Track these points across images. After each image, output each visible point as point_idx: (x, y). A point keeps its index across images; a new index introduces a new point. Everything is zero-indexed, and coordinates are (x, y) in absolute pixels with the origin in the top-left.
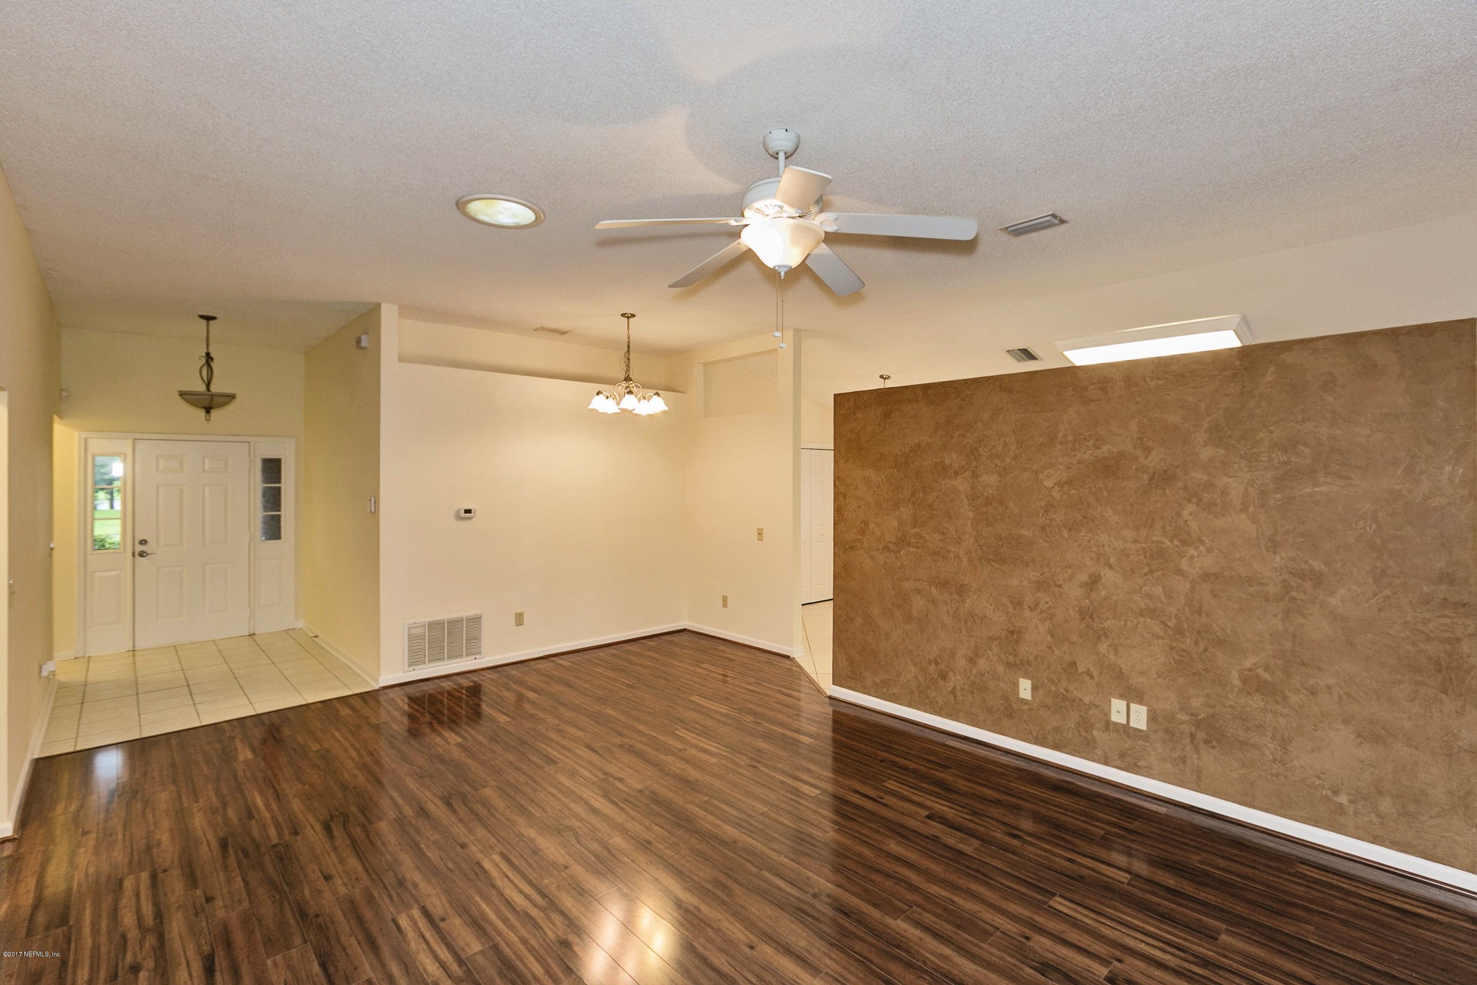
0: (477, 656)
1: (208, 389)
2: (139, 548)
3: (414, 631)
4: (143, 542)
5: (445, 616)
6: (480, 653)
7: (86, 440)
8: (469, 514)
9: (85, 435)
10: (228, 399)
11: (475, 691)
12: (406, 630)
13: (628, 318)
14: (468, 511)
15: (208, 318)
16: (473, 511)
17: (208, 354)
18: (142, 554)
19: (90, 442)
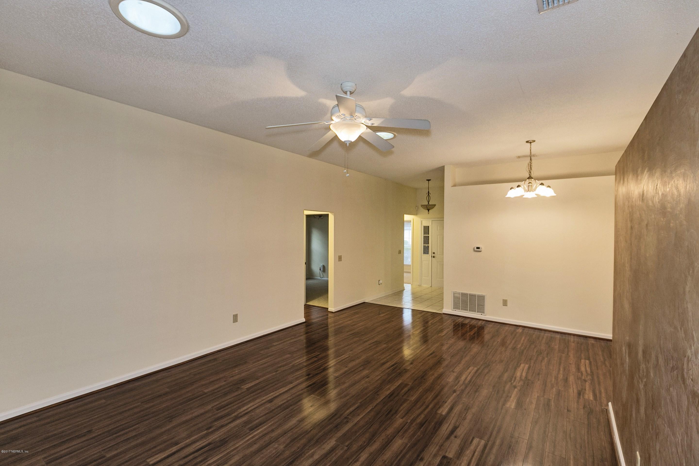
0: (483, 314)
1: (429, 204)
2: (433, 255)
3: (456, 295)
4: (434, 253)
5: (469, 292)
6: (484, 313)
7: (422, 221)
8: (478, 249)
9: (421, 220)
10: (434, 206)
11: (481, 328)
12: (453, 294)
13: (530, 143)
14: (478, 248)
15: (429, 180)
16: (480, 248)
17: (429, 192)
18: (434, 257)
19: (423, 221)
